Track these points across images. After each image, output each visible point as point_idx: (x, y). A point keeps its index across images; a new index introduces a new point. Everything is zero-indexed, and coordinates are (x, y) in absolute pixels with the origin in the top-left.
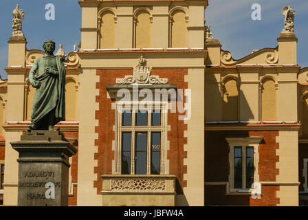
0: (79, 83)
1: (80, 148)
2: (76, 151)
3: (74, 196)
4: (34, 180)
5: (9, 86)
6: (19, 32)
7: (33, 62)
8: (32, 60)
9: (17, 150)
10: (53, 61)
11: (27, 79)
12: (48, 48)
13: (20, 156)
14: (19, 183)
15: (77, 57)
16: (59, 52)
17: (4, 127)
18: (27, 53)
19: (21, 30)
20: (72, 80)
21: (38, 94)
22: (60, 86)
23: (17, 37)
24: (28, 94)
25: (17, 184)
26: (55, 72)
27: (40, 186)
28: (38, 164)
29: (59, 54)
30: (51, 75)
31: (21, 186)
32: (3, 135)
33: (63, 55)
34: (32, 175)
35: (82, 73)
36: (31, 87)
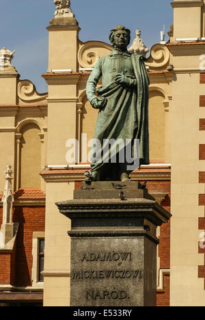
0: (170, 98)
1: (174, 208)
2: (167, 216)
3: (166, 291)
4: (98, 266)
5: (50, 105)
6: (66, 10)
7: (90, 63)
8: (89, 59)
9: (67, 215)
10: (127, 62)
11: (81, 92)
12: (118, 40)
13: (73, 226)
14: (73, 271)
15: (167, 53)
16: (135, 45)
17: (43, 175)
18: (81, 47)
19: (69, 6)
20: (159, 93)
21: (102, 120)
22: (139, 106)
23: (62, 20)
24: (82, 117)
25: (69, 272)
26: (131, 81)
27: (108, 277)
28: (104, 239)
29: (135, 49)
30: (124, 85)
31: (76, 276)
32: (42, 189)
33: (141, 49)
34: (94, 257)
35: (175, 80)
36: (88, 106)
